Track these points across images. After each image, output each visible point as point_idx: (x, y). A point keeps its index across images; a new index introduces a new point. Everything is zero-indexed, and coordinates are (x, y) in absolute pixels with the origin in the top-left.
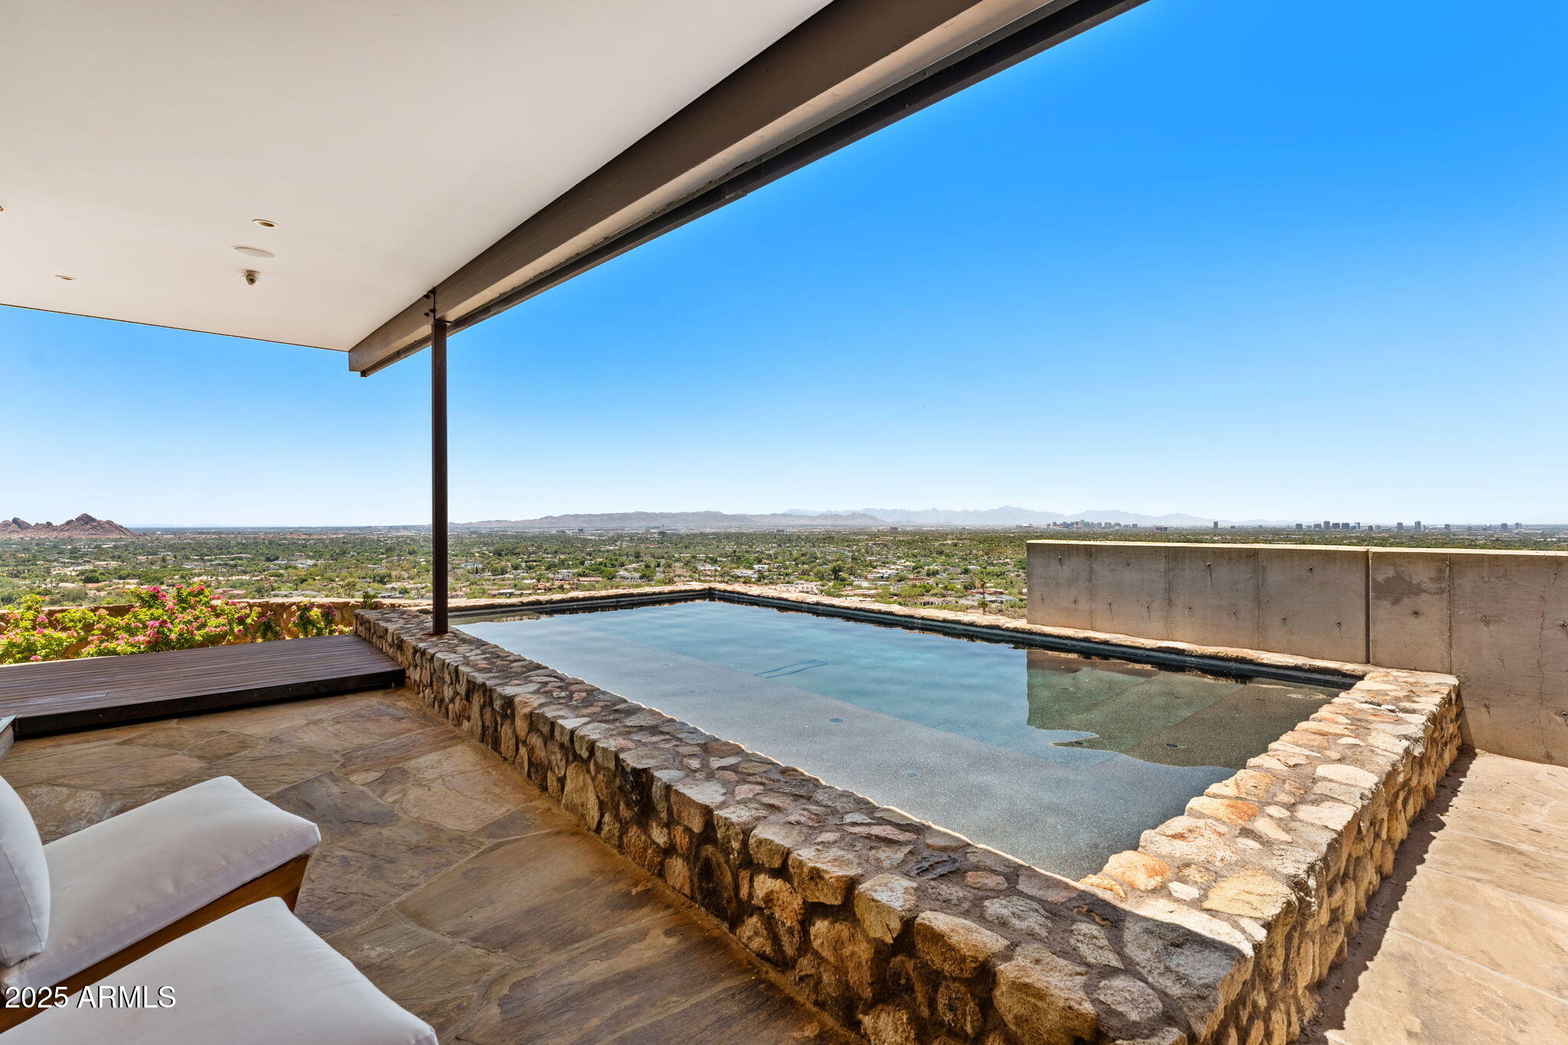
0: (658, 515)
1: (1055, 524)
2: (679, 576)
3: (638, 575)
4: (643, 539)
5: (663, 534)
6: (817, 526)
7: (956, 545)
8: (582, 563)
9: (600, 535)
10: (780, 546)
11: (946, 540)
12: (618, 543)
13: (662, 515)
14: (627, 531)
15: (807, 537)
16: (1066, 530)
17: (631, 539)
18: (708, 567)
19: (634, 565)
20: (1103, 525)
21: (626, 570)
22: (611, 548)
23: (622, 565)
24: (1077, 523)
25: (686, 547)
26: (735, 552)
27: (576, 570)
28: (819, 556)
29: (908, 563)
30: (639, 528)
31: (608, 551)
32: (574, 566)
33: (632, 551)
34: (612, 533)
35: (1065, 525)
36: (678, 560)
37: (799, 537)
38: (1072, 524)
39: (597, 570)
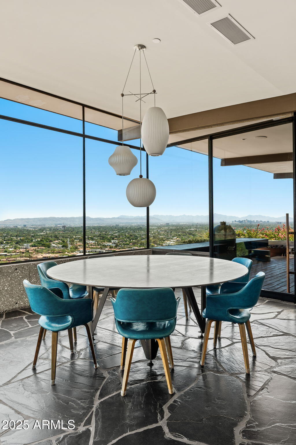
0: (60, 218)
1: (235, 221)
2: (79, 246)
3: (61, 246)
4: (56, 230)
5: (64, 227)
6: (133, 223)
7: (196, 231)
8: (32, 241)
9: (35, 228)
10: (119, 232)
11: (191, 228)
12: (44, 231)
13: (62, 218)
14: (47, 226)
15: (130, 228)
16: (240, 224)
17: (50, 229)
18: (91, 242)
19: (57, 241)
20: (255, 222)
21: (54, 243)
22: (42, 234)
23: (51, 241)
24: (244, 221)
25: (77, 233)
26: (100, 235)
27: (31, 244)
28: (138, 236)
29: (178, 239)
30: (52, 225)
31: (41, 235)
32: (28, 242)
33: (53, 235)
34: (40, 227)
35: (240, 222)
36: (75, 239)
37: (127, 228)
38: (243, 221)
39: (40, 243)
